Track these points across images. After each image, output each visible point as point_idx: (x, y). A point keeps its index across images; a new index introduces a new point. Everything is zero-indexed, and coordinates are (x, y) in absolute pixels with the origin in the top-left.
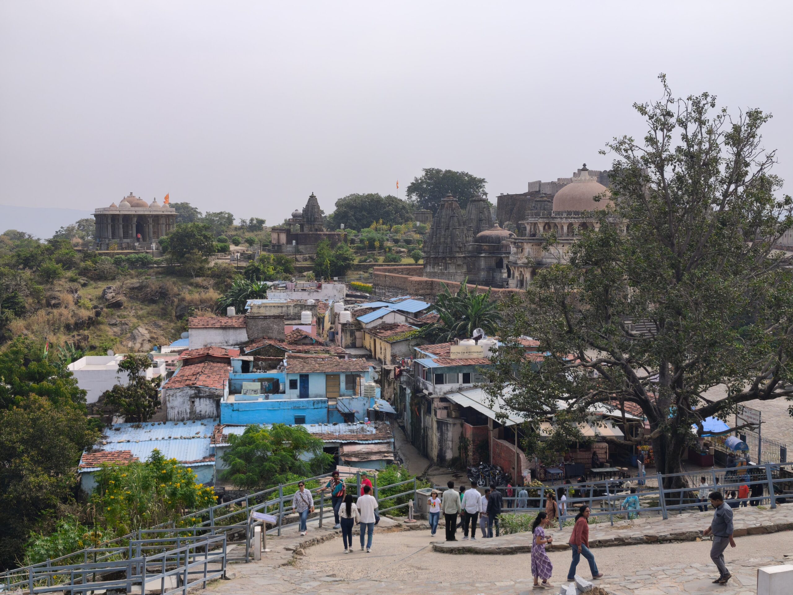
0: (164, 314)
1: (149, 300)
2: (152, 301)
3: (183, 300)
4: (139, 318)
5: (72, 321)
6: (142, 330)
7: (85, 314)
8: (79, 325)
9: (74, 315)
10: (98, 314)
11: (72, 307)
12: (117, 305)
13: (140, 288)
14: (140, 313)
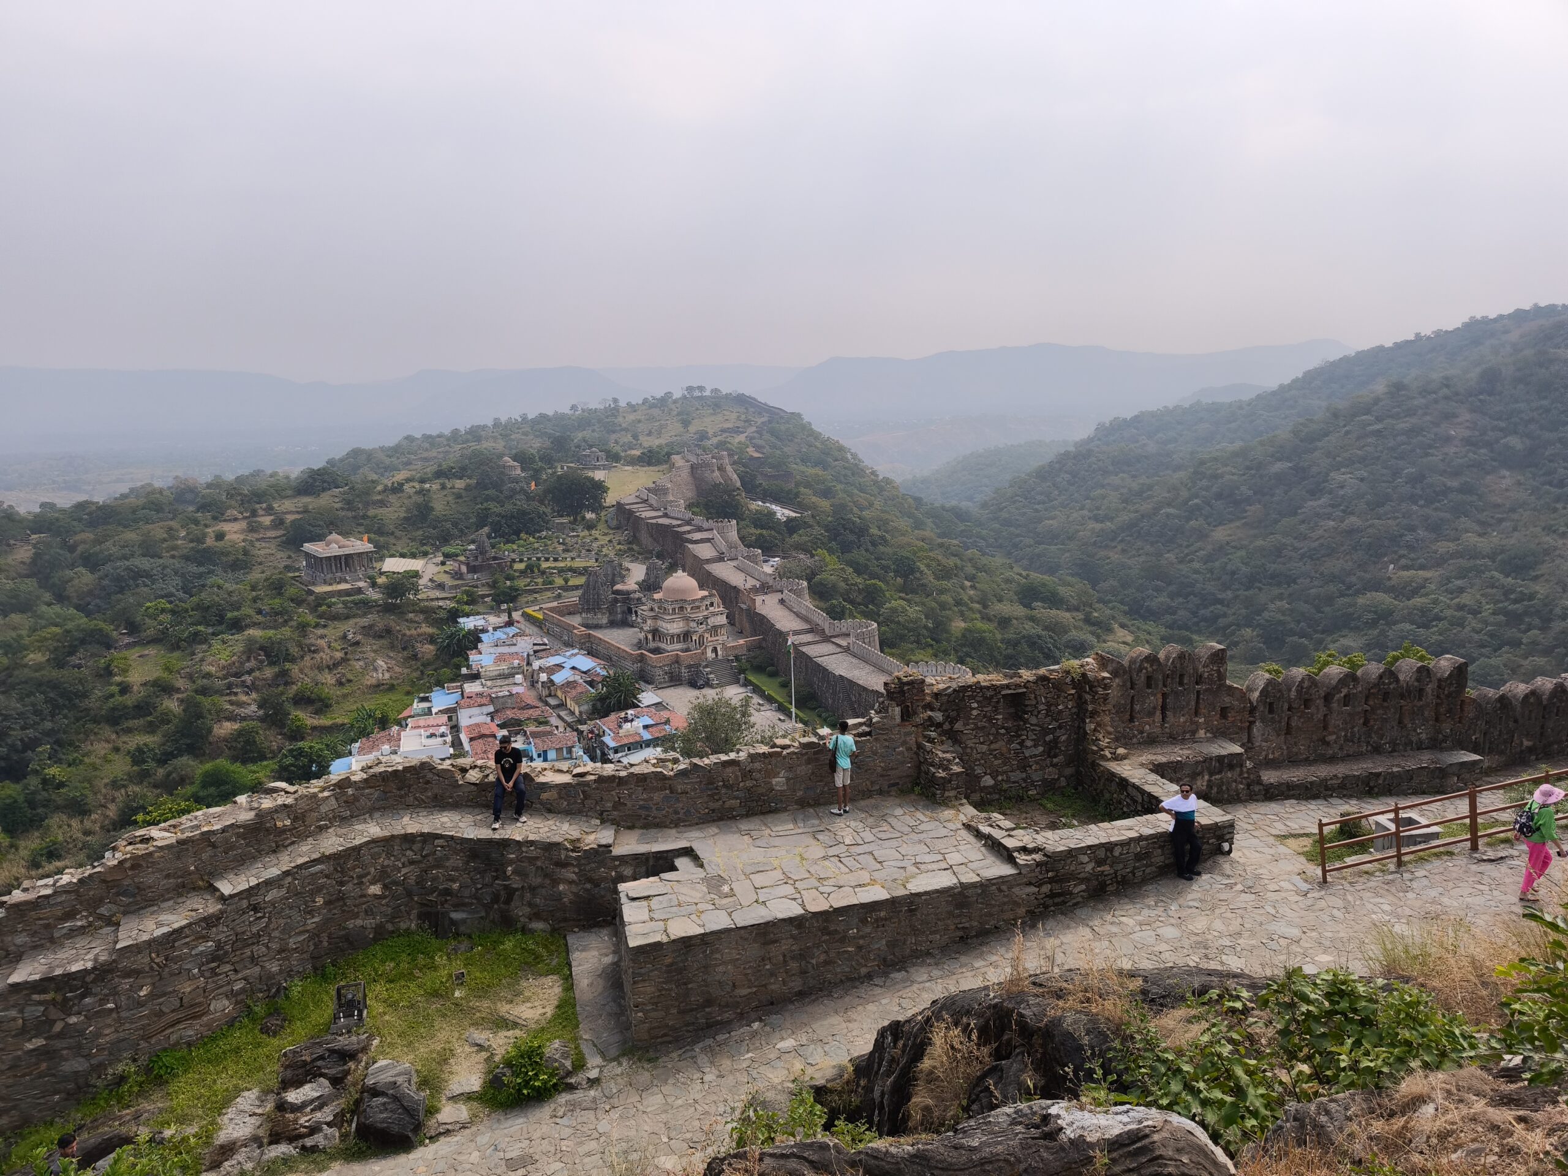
0: (392, 647)
1: (379, 636)
2: (381, 637)
3: (404, 635)
4: (375, 651)
5: (331, 663)
6: (380, 662)
7: (339, 655)
8: (336, 665)
9: (331, 657)
10: (346, 654)
11: (327, 651)
12: (357, 643)
13: (371, 627)
14: (374, 647)
